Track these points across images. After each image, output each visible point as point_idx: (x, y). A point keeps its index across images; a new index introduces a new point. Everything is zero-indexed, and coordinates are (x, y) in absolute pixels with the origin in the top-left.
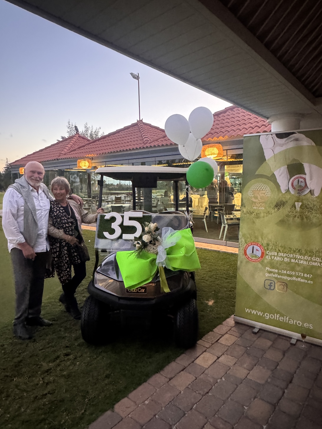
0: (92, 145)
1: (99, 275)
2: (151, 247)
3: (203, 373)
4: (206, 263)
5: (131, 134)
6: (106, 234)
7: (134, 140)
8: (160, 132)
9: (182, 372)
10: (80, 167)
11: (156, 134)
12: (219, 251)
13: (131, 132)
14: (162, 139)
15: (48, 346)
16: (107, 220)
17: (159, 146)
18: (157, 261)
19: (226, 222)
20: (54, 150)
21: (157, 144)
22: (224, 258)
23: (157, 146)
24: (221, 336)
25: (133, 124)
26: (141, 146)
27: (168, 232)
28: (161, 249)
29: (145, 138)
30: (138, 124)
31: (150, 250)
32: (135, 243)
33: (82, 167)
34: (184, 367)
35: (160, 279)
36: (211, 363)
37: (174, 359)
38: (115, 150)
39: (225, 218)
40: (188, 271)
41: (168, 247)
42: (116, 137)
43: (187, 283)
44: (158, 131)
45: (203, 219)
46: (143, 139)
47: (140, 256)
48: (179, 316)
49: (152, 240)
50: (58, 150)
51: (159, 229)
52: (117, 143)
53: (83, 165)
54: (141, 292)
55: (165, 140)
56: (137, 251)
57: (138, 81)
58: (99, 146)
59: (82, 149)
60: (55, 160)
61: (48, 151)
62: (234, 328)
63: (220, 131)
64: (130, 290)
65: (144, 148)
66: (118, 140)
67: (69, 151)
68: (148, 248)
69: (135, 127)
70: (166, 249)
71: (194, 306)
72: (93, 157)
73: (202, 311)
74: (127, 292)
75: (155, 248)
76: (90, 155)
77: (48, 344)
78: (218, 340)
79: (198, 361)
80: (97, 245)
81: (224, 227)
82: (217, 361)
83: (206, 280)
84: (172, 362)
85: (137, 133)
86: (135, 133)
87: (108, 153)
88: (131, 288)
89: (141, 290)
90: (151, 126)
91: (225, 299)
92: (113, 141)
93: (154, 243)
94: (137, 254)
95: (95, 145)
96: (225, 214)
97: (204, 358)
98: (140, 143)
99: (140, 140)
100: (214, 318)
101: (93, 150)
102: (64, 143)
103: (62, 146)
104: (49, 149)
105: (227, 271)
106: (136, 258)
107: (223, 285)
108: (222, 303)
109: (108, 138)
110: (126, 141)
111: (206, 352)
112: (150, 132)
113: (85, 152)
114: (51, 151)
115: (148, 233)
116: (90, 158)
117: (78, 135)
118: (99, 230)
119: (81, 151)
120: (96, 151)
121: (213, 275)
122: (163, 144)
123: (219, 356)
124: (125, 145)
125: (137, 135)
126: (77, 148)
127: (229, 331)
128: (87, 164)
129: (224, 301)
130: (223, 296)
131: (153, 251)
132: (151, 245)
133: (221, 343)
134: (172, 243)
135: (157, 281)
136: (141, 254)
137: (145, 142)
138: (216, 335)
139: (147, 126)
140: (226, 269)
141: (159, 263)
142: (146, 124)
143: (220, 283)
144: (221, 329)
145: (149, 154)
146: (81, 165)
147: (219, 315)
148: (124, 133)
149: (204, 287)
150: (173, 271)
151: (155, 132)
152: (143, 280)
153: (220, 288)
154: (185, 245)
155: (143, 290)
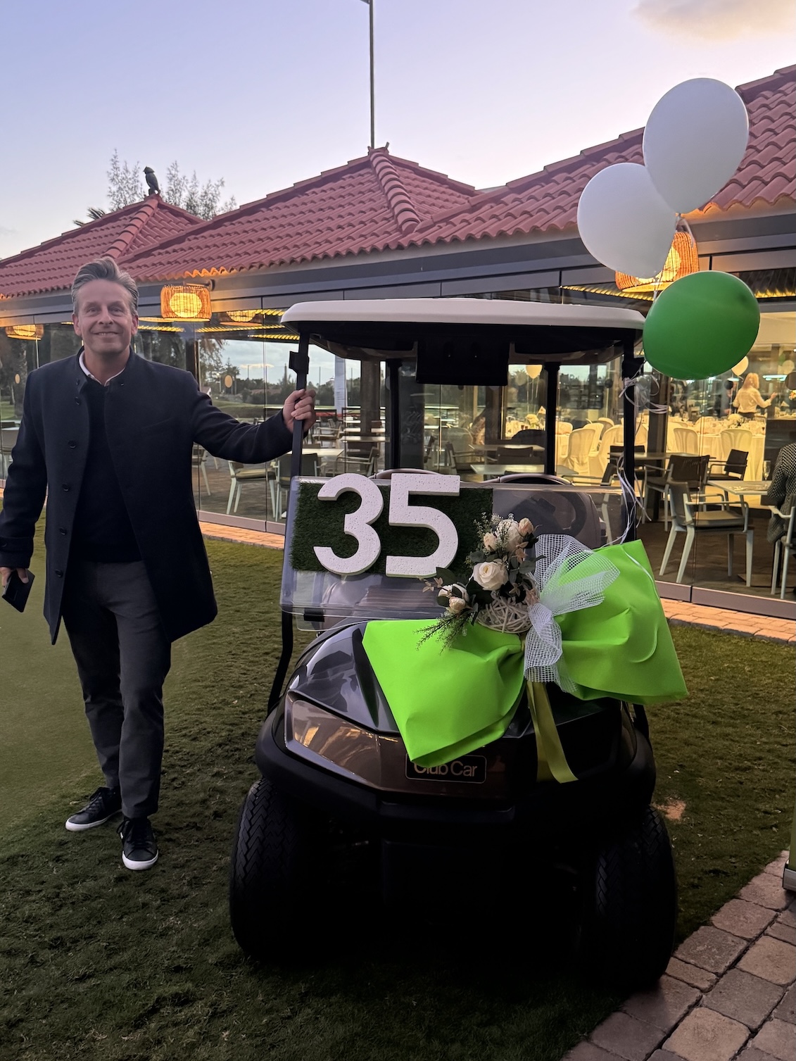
0: (211, 236)
1: (302, 705)
2: (498, 608)
5: (348, 199)
6: (324, 554)
7: (364, 218)
8: (451, 191)
10: (171, 315)
11: (438, 198)
13: (349, 190)
14: (468, 216)
15: (111, 963)
16: (327, 503)
17: (455, 240)
18: (526, 664)
19: (688, 518)
20: (75, 253)
21: (449, 232)
23: (448, 240)
24: (745, 943)
25: (354, 164)
26: (389, 240)
27: (560, 553)
29: (402, 211)
30: (374, 163)
31: (496, 620)
32: (442, 592)
33: (179, 315)
35: (536, 729)
37: (586, 1032)
38: (296, 254)
39: (686, 502)
41: (563, 612)
42: (294, 210)
43: (633, 751)
44: (442, 189)
45: (601, 505)
46: (395, 217)
48: (601, 870)
49: (513, 584)
51: (536, 541)
52: (300, 229)
53: (182, 308)
54: (461, 777)
55: (478, 218)
56: (451, 620)
57: (368, 6)
58: (235, 239)
59: (174, 251)
61: (54, 256)
62: (787, 912)
64: (421, 769)
65: (400, 247)
66: (303, 218)
67: (130, 256)
68: (491, 611)
69: (362, 172)
70: (557, 617)
72: (217, 280)
74: (411, 773)
75: (515, 611)
76: (204, 270)
77: (109, 957)
78: (738, 959)
79: (676, 1043)
80: (288, 594)
82: (750, 1045)
84: (578, 1043)
85: (370, 195)
86: (363, 193)
87: (272, 264)
88: (426, 762)
89: (462, 769)
90: (417, 169)
91: (728, 801)
92: (284, 221)
93: (519, 594)
94: (451, 635)
95: (219, 235)
96: (688, 490)
97: (698, 1033)
98: (387, 230)
99: (386, 219)
100: (702, 870)
101: (213, 252)
102: (108, 229)
103: (100, 237)
104: (55, 248)
105: (711, 692)
106: (447, 648)
107: (710, 747)
108: (720, 814)
109: (264, 213)
110: (332, 224)
111: (701, 1006)
112: (418, 190)
113: (185, 261)
114: (64, 255)
115: (494, 555)
116: (207, 283)
117: (157, 202)
118: (296, 537)
119: (173, 256)
120: (228, 256)
121: (663, 707)
122: (471, 234)
123: (754, 1028)
124: (332, 236)
125: (371, 200)
126: (158, 245)
127: (771, 924)
128: (195, 303)
129: (726, 808)
130: (717, 787)
131: (509, 623)
132: (502, 601)
133: (751, 971)
134: (578, 596)
135: (522, 735)
136: (465, 634)
137: (404, 228)
138: (725, 939)
139: (404, 170)
140: (706, 687)
141: (529, 670)
142: (400, 162)
143: (697, 737)
144: (742, 919)
145: (420, 271)
146: (176, 306)
147: (719, 862)
148: (324, 196)
150: (582, 699)
151: (433, 191)
152: (475, 732)
153: (701, 756)
154: (630, 604)
155: (471, 770)
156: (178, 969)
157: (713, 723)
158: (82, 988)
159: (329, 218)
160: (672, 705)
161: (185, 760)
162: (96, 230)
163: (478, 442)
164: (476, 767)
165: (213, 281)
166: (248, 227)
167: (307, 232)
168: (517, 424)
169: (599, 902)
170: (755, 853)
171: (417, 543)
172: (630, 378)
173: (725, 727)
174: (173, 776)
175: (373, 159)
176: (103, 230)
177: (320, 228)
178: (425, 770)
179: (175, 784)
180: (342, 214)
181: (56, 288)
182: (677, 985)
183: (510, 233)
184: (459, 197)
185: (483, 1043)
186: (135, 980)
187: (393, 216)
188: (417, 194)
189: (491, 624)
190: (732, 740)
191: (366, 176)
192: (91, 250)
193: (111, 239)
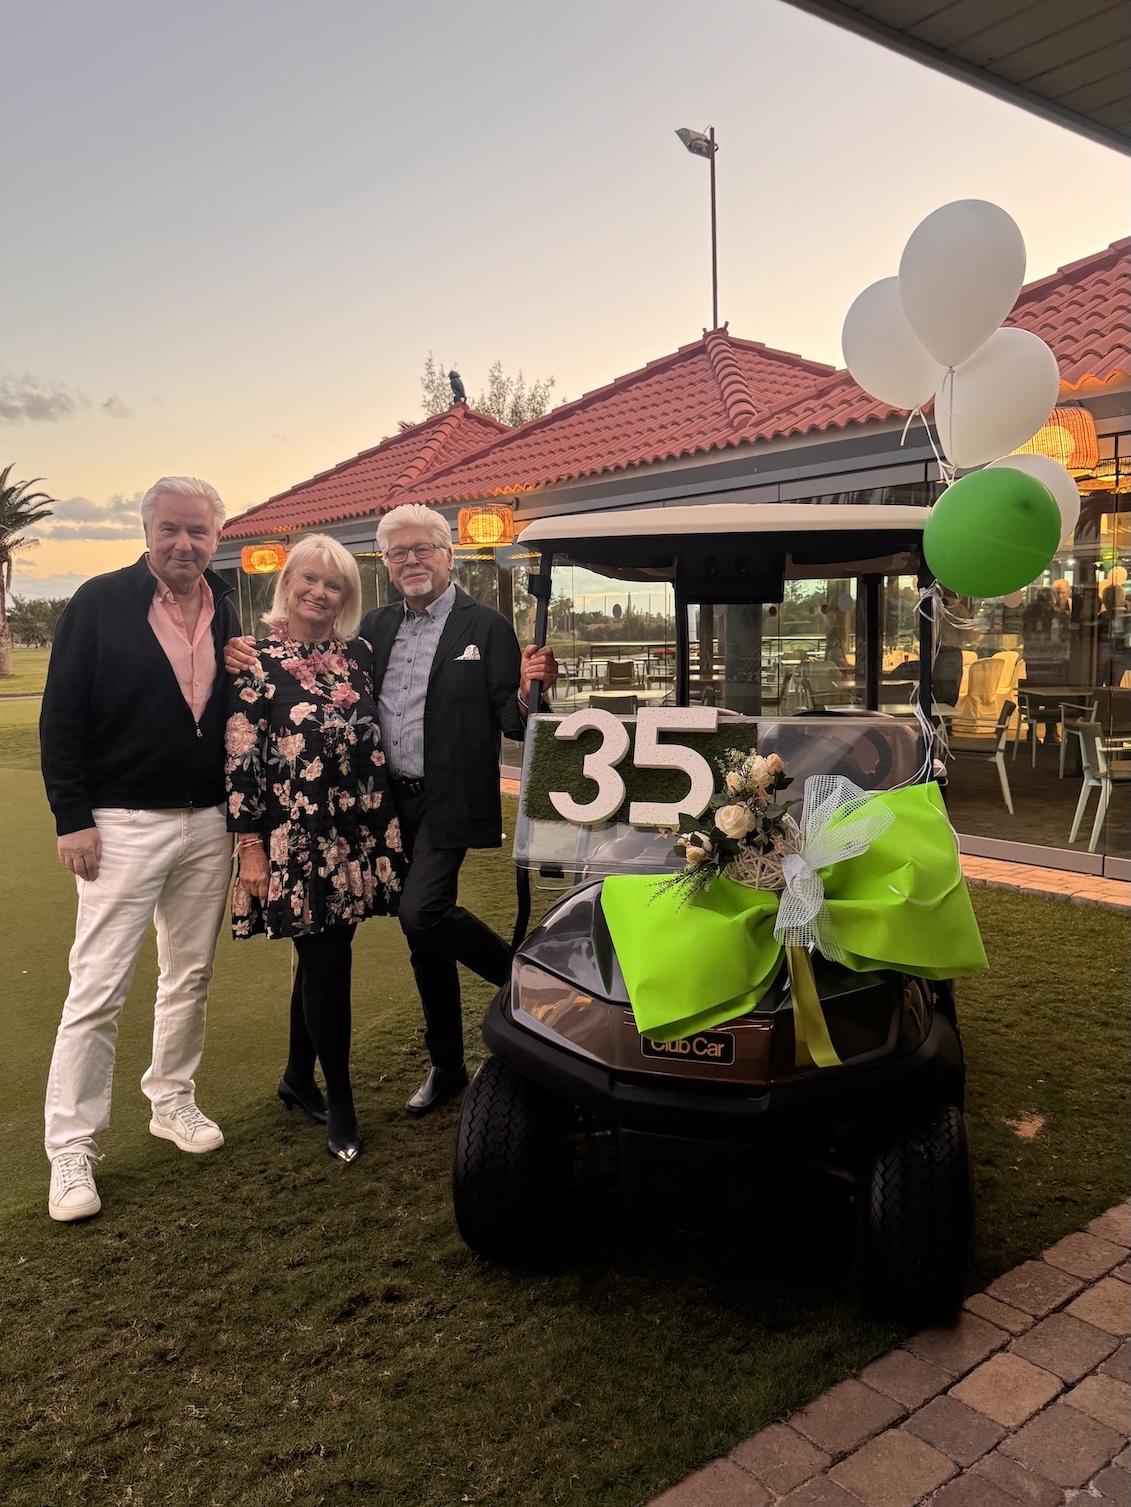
0: (518, 447)
1: (530, 970)
2: (751, 861)
3: (995, 1447)
4: (1008, 950)
5: (677, 393)
6: (561, 801)
7: (690, 413)
8: (802, 374)
9: (891, 1432)
11: (786, 384)
12: (1068, 899)
13: (678, 381)
14: (812, 403)
16: (567, 743)
17: (796, 433)
18: (781, 924)
19: (1103, 768)
20: (372, 475)
21: (789, 424)
22: (1092, 931)
23: (787, 433)
24: (1081, 1284)
25: (687, 350)
26: (718, 438)
27: (830, 797)
28: (796, 870)
29: (735, 403)
30: (709, 349)
31: (747, 874)
32: (681, 841)
33: (479, 540)
34: (903, 1413)
35: (795, 1005)
36: (1033, 1410)
37: (855, 1371)
38: (610, 462)
39: (1099, 747)
40: (923, 977)
41: (831, 863)
42: (613, 410)
43: (923, 1033)
44: (794, 372)
45: (994, 753)
46: (727, 410)
47: (705, 897)
48: (878, 1177)
49: (758, 830)
50: (384, 472)
51: (790, 781)
52: (617, 432)
53: (481, 531)
54: (705, 1058)
55: (825, 405)
56: (691, 874)
57: (709, 161)
58: (544, 448)
59: (477, 467)
60: (372, 511)
61: (348, 480)
63: (1085, 349)
64: (658, 1045)
65: (730, 446)
66: (621, 419)
67: (429, 475)
68: (741, 864)
69: (695, 359)
70: (820, 871)
71: (952, 1137)
72: (521, 499)
73: (988, 1162)
74: (648, 1049)
75: (769, 864)
76: (507, 487)
78: (1068, 1302)
79: (964, 1392)
80: (522, 846)
81: (1096, 792)
82: (1060, 1400)
83: (1007, 1026)
84: (843, 1379)
85: (701, 386)
86: (694, 384)
87: (582, 475)
88: (662, 1038)
89: (705, 1047)
90: (762, 350)
91: (1101, 1118)
92: (599, 424)
93: (766, 843)
94: (691, 891)
95: (527, 445)
96: (1101, 734)
97: (996, 1382)
98: (716, 427)
99: (716, 413)
100: (1046, 1197)
102: (408, 445)
103: (399, 455)
104: (351, 470)
105: (1107, 987)
106: (684, 908)
107: (1091, 1054)
108: (1087, 1133)
109: (581, 416)
110: (655, 424)
111: (1008, 1351)
112: (760, 376)
113: (487, 478)
114: (360, 478)
115: (739, 798)
116: (510, 501)
117: (463, 411)
118: (531, 782)
119: (472, 475)
120: (534, 469)
121: (1041, 1004)
122: (815, 425)
123: (1071, 1381)
124: (651, 438)
125: (702, 392)
126: (459, 461)
127: (1119, 1264)
128: (495, 525)
129: (1096, 1127)
130: (1090, 1102)
131: (764, 878)
132: (753, 852)
133: (1081, 1317)
134: (849, 846)
135: (778, 1010)
136: (707, 889)
137: (736, 422)
138: (1056, 1278)
139: (745, 354)
140: (1103, 981)
141: (788, 932)
142: (742, 343)
143: (1076, 1041)
144: (1083, 1255)
145: (754, 473)
146: (474, 531)
147: (1071, 1189)
148: (648, 391)
149: (997, 1053)
150: (855, 970)
151: (781, 376)
152: (718, 1004)
153: (1075, 1064)
154: (914, 857)
155: (715, 1049)
156: (397, 1264)
157: (1105, 1024)
158: (291, 1275)
159: (651, 417)
160: (1053, 1001)
164: (723, 1045)
165: (517, 500)
166: (560, 433)
167: (625, 435)
169: (873, 1213)
170: (1117, 1180)
171: (667, 788)
173: (1118, 1029)
175: (709, 342)
177: (640, 430)
178: (664, 1046)
180: (666, 411)
181: (348, 516)
182: (981, 1325)
183: (862, 420)
184: (815, 380)
185: (730, 1370)
187: (725, 409)
188: (760, 381)
189: (743, 879)
190: (1123, 1046)
191: (699, 363)
192: (390, 470)
193: (411, 456)
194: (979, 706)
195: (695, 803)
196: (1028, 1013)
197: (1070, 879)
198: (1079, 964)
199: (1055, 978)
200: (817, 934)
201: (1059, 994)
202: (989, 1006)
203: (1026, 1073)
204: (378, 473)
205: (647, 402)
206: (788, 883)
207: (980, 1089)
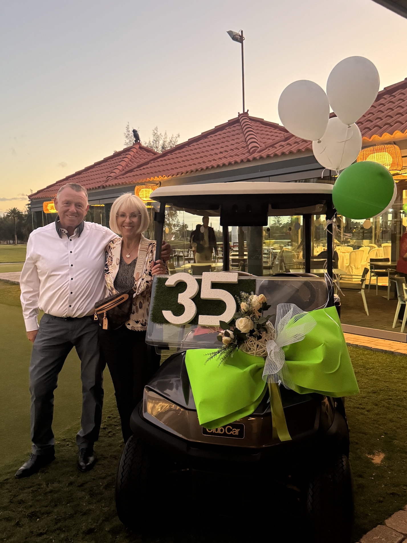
0: (161, 161)
1: (151, 394)
2: (251, 343)
4: (367, 376)
5: (227, 139)
6: (167, 314)
7: (232, 147)
8: (279, 131)
11: (272, 135)
12: (393, 353)
13: (228, 134)
14: (283, 143)
15: (56, 526)
16: (170, 288)
17: (276, 155)
18: (266, 372)
20: (100, 172)
21: (273, 152)
22: (403, 367)
23: (272, 155)
24: (403, 536)
25: (231, 121)
26: (243, 157)
27: (288, 313)
28: (272, 348)
29: (251, 143)
30: (241, 121)
31: (250, 349)
32: (220, 334)
35: (272, 410)
38: (199, 167)
39: (404, 288)
40: (330, 397)
41: (288, 343)
42: (201, 146)
43: (330, 422)
44: (275, 131)
45: (360, 290)
46: (248, 146)
47: (229, 361)
48: (310, 490)
49: (255, 329)
50: (105, 171)
51: (270, 306)
52: (202, 155)
53: (145, 196)
54: (231, 435)
55: (288, 144)
56: (225, 349)
57: (241, 44)
58: (172, 161)
59: (144, 169)
60: (99, 187)
61: (90, 174)
63: (396, 121)
64: (209, 430)
65: (249, 161)
66: (204, 149)
67: (123, 172)
68: (248, 344)
69: (235, 125)
70: (283, 348)
71: (344, 470)
72: (162, 182)
73: (360, 476)
74: (205, 431)
75: (260, 344)
76: (156, 177)
77: (56, 523)
80: (150, 335)
83: (368, 411)
85: (237, 136)
86: (234, 135)
87: (187, 172)
88: (211, 427)
89: (231, 430)
90: (262, 122)
92: (195, 151)
93: (258, 335)
94: (224, 357)
95: (165, 160)
98: (243, 153)
99: (243, 147)
100: (386, 493)
101: (161, 169)
102: (115, 160)
103: (111, 164)
104: (91, 170)
106: (222, 365)
107: (404, 423)
108: (403, 461)
109: (187, 148)
110: (217, 151)
112: (262, 132)
113: (148, 173)
114: (94, 173)
115: (246, 314)
116: (157, 183)
117: (139, 146)
118: (155, 306)
119: (142, 171)
120: (167, 169)
121: (382, 401)
122: (284, 152)
124: (216, 157)
125: (237, 138)
126: (136, 166)
130: (404, 446)
131: (258, 351)
132: (254, 340)
134: (296, 336)
135: (264, 413)
136: (232, 356)
137: (251, 151)
138: (391, 533)
139: (256, 123)
141: (269, 376)
142: (254, 119)
143: (397, 418)
144: (403, 522)
145: (258, 172)
146: (142, 195)
147: (397, 488)
148: (215, 138)
149: (363, 424)
150: (299, 393)
151: (270, 132)
152: (237, 410)
153: (398, 428)
154: (325, 341)
155: (236, 431)
159: (216, 148)
160: (387, 399)
161: (118, 422)
162: (110, 161)
163: (299, 258)
164: (239, 430)
165: (160, 182)
166: (178, 155)
167: (205, 156)
168: (321, 248)
169: (308, 507)
171: (215, 308)
172: (330, 220)
174: (109, 430)
175: (241, 118)
176: (113, 160)
177: (211, 154)
178: (212, 430)
179: (110, 435)
180: (223, 146)
183: (303, 150)
186: (66, 537)
187: (247, 146)
188: (262, 134)
189: (248, 351)
191: (236, 127)
192: (107, 170)
193: (116, 164)
194: (354, 269)
195: (227, 316)
196: (376, 405)
197: (393, 344)
198: (398, 382)
199: (388, 389)
200: (282, 377)
201: (390, 396)
202: (360, 402)
203: (376, 432)
204: (102, 171)
205: (214, 142)
206: (268, 354)
207: (356, 441)
